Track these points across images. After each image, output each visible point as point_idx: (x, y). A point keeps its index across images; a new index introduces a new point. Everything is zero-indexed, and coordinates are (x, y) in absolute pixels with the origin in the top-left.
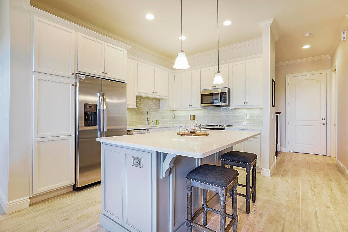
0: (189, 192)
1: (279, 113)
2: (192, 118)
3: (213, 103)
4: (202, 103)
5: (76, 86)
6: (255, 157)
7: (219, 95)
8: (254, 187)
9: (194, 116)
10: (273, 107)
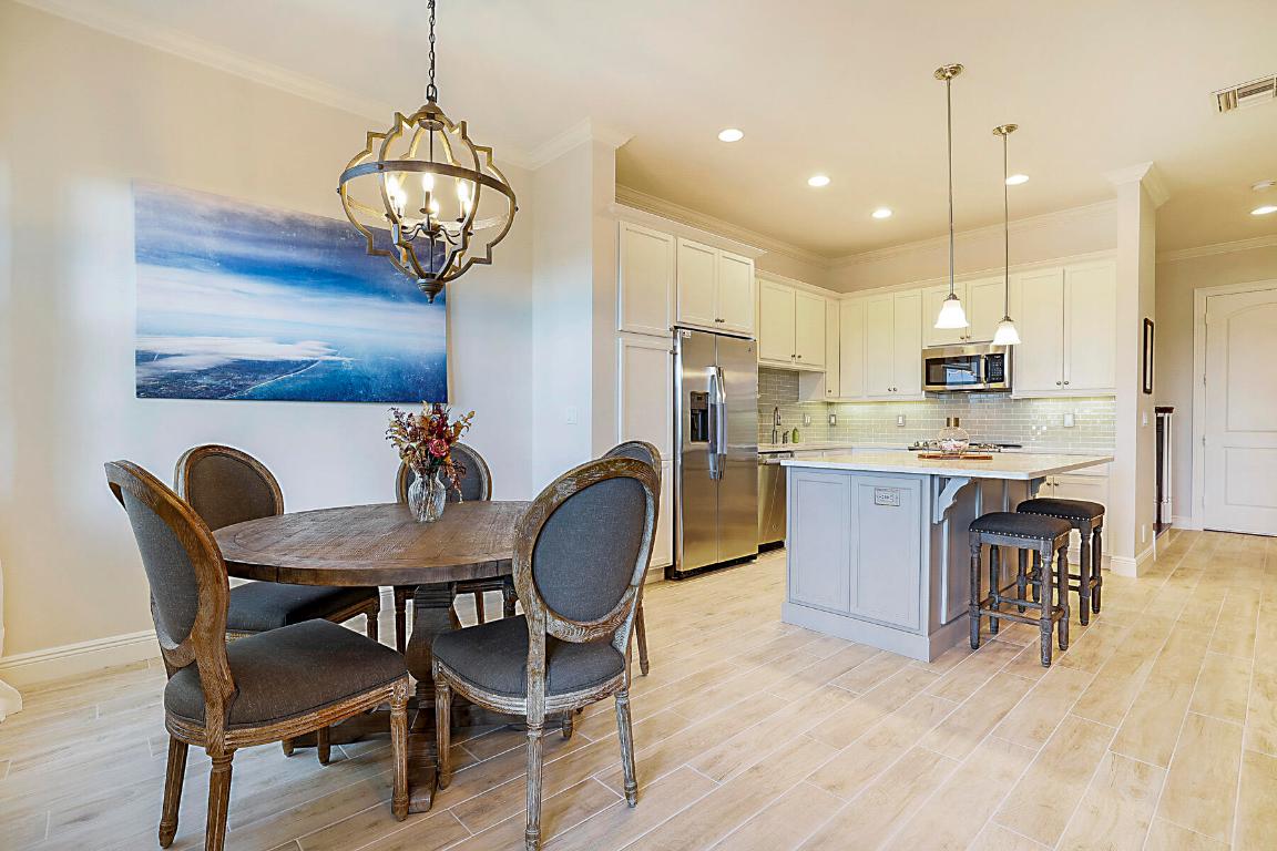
0: (975, 556)
1: (1169, 410)
2: (952, 423)
3: (945, 384)
4: (928, 383)
5: (675, 355)
6: (1101, 510)
7: (983, 362)
8: (1097, 577)
9: (957, 420)
10: (1147, 395)
